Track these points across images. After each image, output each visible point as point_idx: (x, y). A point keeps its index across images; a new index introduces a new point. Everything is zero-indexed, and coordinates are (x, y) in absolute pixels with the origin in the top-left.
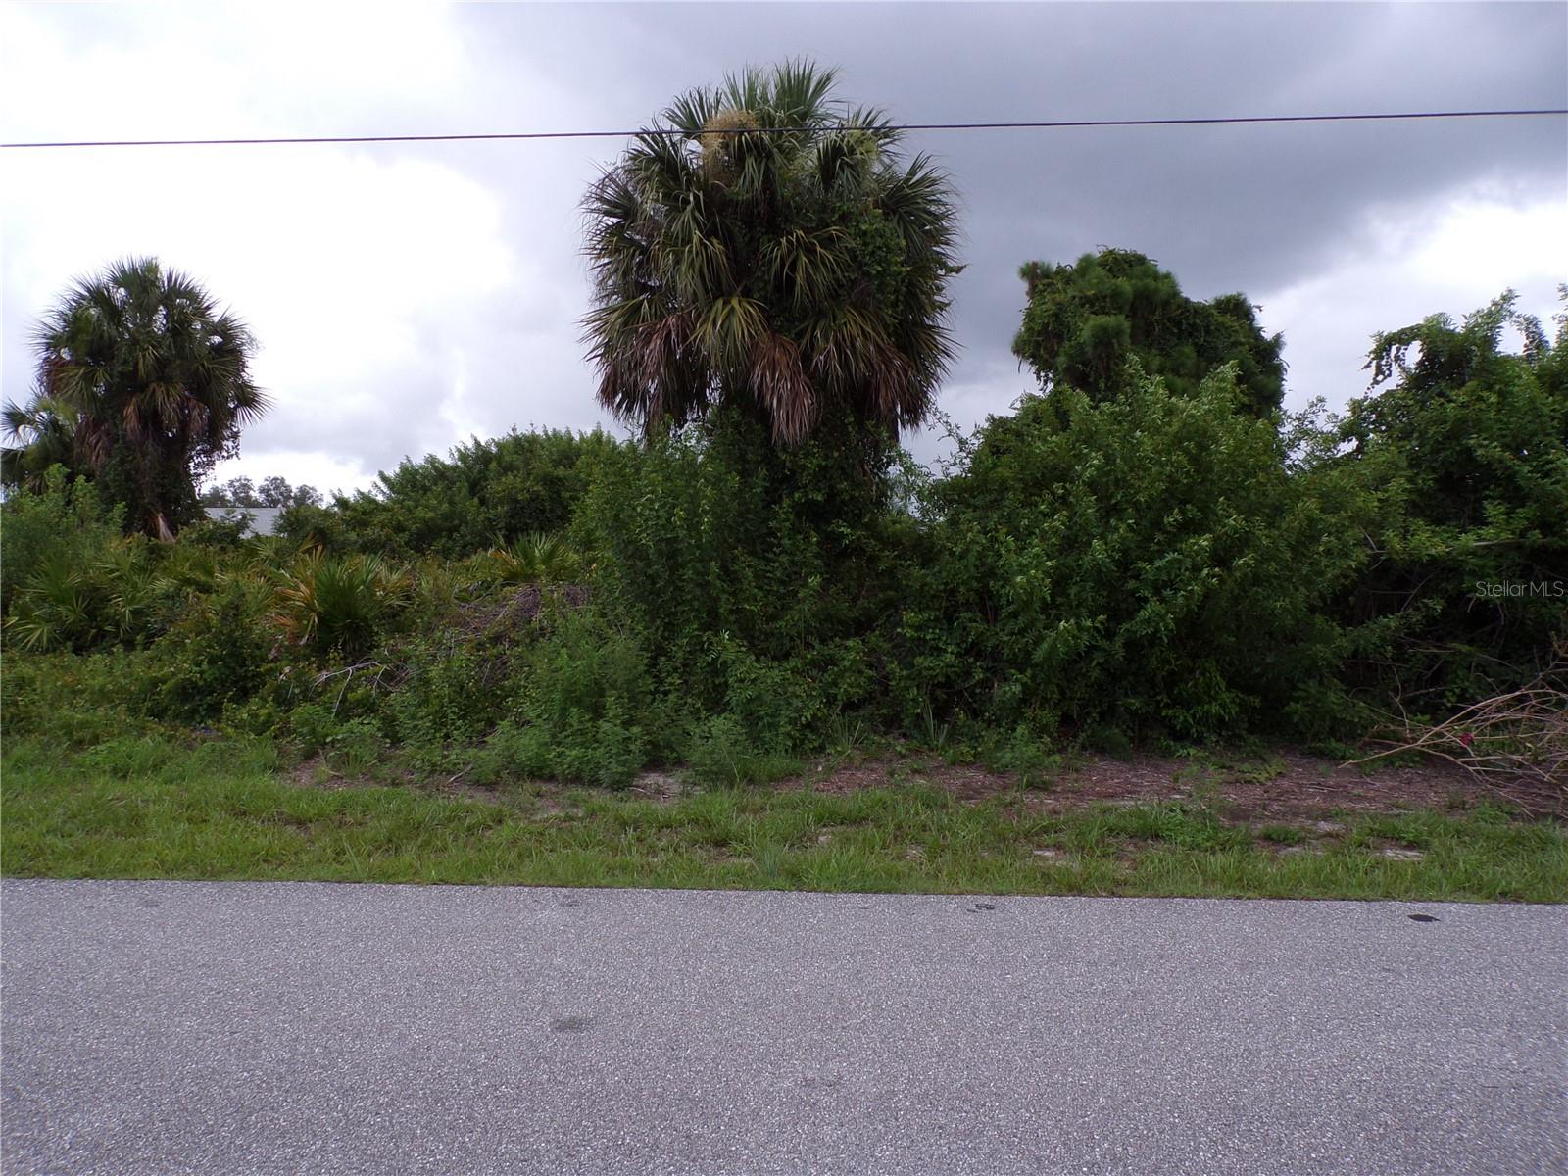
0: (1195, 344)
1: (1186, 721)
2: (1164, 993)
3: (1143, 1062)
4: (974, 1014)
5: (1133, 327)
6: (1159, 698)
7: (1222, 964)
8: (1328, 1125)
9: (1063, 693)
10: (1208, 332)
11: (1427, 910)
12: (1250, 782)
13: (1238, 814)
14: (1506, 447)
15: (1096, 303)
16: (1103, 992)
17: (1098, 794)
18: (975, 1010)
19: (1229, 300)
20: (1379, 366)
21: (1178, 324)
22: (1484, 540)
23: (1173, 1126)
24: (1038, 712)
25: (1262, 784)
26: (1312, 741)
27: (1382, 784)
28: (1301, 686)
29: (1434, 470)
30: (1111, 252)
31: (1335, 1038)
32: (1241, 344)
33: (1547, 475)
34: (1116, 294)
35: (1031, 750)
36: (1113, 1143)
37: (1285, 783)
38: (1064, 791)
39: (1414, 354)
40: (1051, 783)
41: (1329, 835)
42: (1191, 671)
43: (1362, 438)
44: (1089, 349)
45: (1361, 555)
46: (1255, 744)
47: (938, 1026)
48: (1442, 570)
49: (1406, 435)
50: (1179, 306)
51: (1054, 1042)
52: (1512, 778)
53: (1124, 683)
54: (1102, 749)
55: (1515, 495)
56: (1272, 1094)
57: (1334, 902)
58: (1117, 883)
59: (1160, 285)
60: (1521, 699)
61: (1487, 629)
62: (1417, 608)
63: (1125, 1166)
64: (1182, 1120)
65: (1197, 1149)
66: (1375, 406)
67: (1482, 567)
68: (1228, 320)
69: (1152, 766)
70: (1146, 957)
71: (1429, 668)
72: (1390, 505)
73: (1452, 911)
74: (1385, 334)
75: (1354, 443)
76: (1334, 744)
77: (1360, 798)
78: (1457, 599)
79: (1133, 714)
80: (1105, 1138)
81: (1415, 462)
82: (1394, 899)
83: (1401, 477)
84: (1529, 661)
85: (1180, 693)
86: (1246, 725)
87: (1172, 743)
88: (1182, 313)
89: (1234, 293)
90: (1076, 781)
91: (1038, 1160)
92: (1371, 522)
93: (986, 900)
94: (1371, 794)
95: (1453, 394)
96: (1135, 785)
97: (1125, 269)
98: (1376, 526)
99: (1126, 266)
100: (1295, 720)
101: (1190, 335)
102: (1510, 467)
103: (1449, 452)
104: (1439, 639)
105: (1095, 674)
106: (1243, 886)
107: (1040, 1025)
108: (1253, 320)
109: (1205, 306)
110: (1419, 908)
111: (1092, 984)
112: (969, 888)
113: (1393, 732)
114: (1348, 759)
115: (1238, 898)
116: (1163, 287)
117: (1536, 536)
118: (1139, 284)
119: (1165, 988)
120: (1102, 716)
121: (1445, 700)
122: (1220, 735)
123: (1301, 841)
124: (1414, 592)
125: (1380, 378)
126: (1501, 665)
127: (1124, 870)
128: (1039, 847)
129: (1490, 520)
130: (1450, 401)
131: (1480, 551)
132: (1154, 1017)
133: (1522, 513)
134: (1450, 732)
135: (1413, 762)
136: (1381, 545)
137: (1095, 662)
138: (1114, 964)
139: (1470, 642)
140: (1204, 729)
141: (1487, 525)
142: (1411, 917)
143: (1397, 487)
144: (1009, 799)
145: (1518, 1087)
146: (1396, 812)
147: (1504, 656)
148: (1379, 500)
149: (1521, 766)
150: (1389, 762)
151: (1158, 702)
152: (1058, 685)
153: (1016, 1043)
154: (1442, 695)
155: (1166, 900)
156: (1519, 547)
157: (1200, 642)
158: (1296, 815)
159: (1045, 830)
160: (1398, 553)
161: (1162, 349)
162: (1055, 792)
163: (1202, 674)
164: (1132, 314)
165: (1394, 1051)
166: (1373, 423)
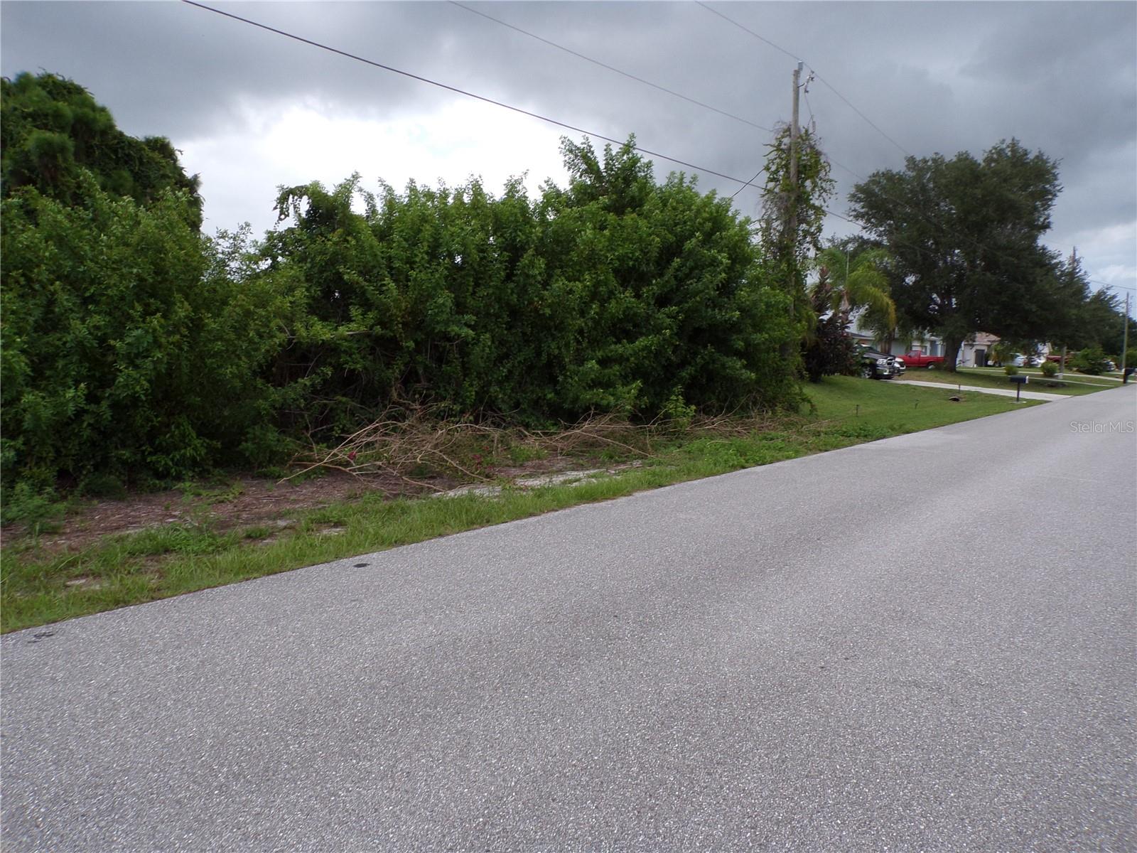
0: (132, 171)
1: (166, 464)
2: (223, 655)
3: (229, 705)
4: (73, 720)
5: (76, 147)
6: (144, 448)
7: (256, 625)
8: (357, 699)
9: (58, 451)
10: (141, 163)
11: (362, 560)
12: (223, 502)
13: (224, 525)
14: (361, 273)
15: (40, 119)
16: (178, 669)
17: (105, 529)
18: (73, 717)
19: (156, 141)
20: (282, 208)
21: (115, 152)
22: (351, 331)
23: (266, 738)
24: (35, 470)
25: (231, 502)
26: (258, 468)
27: (307, 490)
28: (250, 430)
29: (320, 284)
30: (50, 76)
31: (342, 649)
32: (169, 177)
33: (381, 292)
34: (58, 115)
35: (37, 501)
36: (230, 765)
37: (247, 499)
38: (73, 532)
39: (304, 205)
40: (59, 527)
41: (285, 528)
42: (168, 426)
43: (274, 259)
44: (34, 158)
45: (281, 338)
46: (220, 475)
47: (43, 741)
48: (327, 349)
49: (303, 259)
50: (115, 137)
51: (154, 717)
52: (377, 476)
53: (114, 439)
54: (96, 493)
55: (367, 305)
56: (319, 693)
57: (309, 568)
58: (154, 590)
59: (98, 116)
60: (376, 430)
61: (353, 387)
62: (317, 374)
63: (245, 777)
64: (271, 732)
65: (287, 746)
66: (281, 237)
67: (350, 348)
68: (156, 156)
69: (144, 501)
70: (201, 636)
71: (322, 413)
72: (297, 306)
73: (375, 558)
74: (285, 187)
75: (270, 261)
76: (272, 468)
77: (296, 501)
78: (338, 368)
79: (124, 463)
80: (222, 765)
81: (309, 279)
82: (341, 558)
83: (302, 287)
84: (376, 405)
85: (160, 443)
86: (211, 463)
87: (157, 482)
88: (118, 143)
89: (160, 136)
90: (82, 522)
91: (178, 802)
92: (285, 317)
93: (43, 629)
94: (302, 498)
95: (330, 236)
96: (134, 517)
97: (64, 95)
98: (290, 320)
99: (65, 92)
100: (247, 455)
101: (126, 162)
102: (363, 287)
103: (329, 273)
104: (327, 394)
105: (87, 433)
106: (247, 571)
107: (137, 708)
108: (175, 160)
109: (137, 142)
110: (358, 560)
111: (166, 666)
112: (20, 624)
113: (306, 456)
114: (282, 477)
115: (247, 580)
116: (101, 119)
117: (378, 329)
118: (79, 111)
119: (223, 652)
120: (96, 467)
121: (334, 433)
122: (194, 471)
123: (271, 535)
124: (312, 364)
125: (283, 217)
126: (361, 408)
127: (151, 580)
128: (70, 578)
129: (353, 319)
130: (328, 240)
131: (349, 338)
132: (224, 673)
133: (371, 315)
134: (341, 453)
135: (322, 474)
136: (293, 333)
137: (85, 424)
138: (178, 647)
139: (344, 395)
140: (181, 468)
141: (352, 321)
142: (356, 566)
143: (300, 293)
144: (23, 546)
145: (440, 643)
146: (320, 506)
147: (362, 403)
148: (291, 302)
149: (380, 468)
150: (307, 476)
151: (143, 452)
152: (53, 445)
153: (123, 729)
154: (332, 429)
155: (199, 593)
156: (369, 336)
157: (174, 403)
158: (260, 519)
159: (73, 564)
160: (303, 338)
161: (102, 170)
162: (64, 534)
163: (178, 427)
164: (74, 134)
165: (376, 645)
166: (280, 249)
